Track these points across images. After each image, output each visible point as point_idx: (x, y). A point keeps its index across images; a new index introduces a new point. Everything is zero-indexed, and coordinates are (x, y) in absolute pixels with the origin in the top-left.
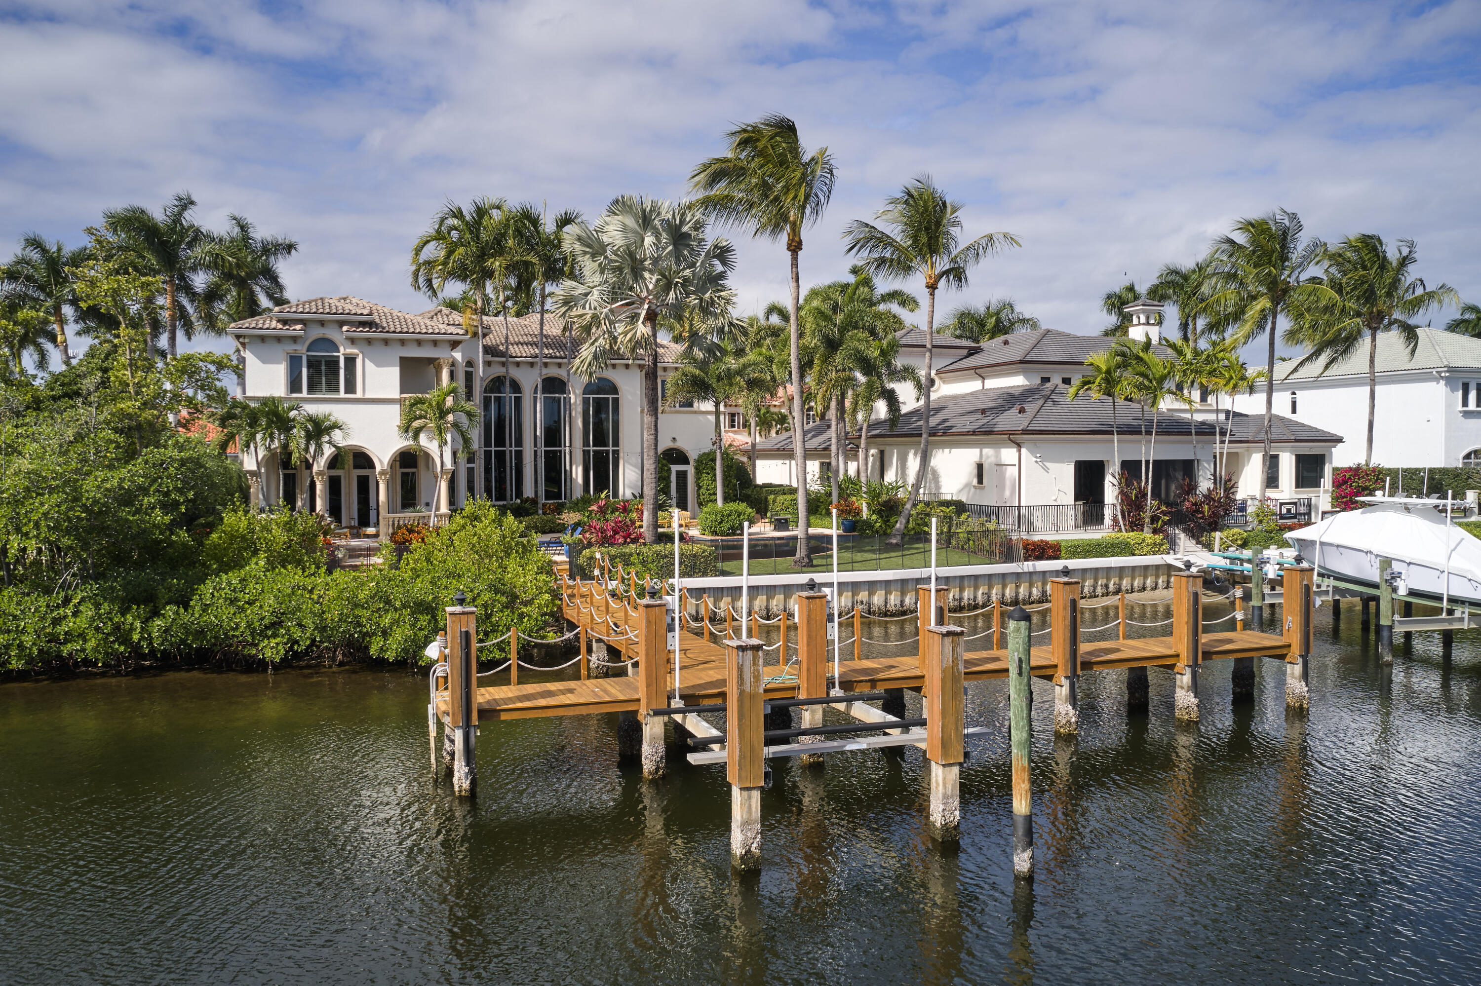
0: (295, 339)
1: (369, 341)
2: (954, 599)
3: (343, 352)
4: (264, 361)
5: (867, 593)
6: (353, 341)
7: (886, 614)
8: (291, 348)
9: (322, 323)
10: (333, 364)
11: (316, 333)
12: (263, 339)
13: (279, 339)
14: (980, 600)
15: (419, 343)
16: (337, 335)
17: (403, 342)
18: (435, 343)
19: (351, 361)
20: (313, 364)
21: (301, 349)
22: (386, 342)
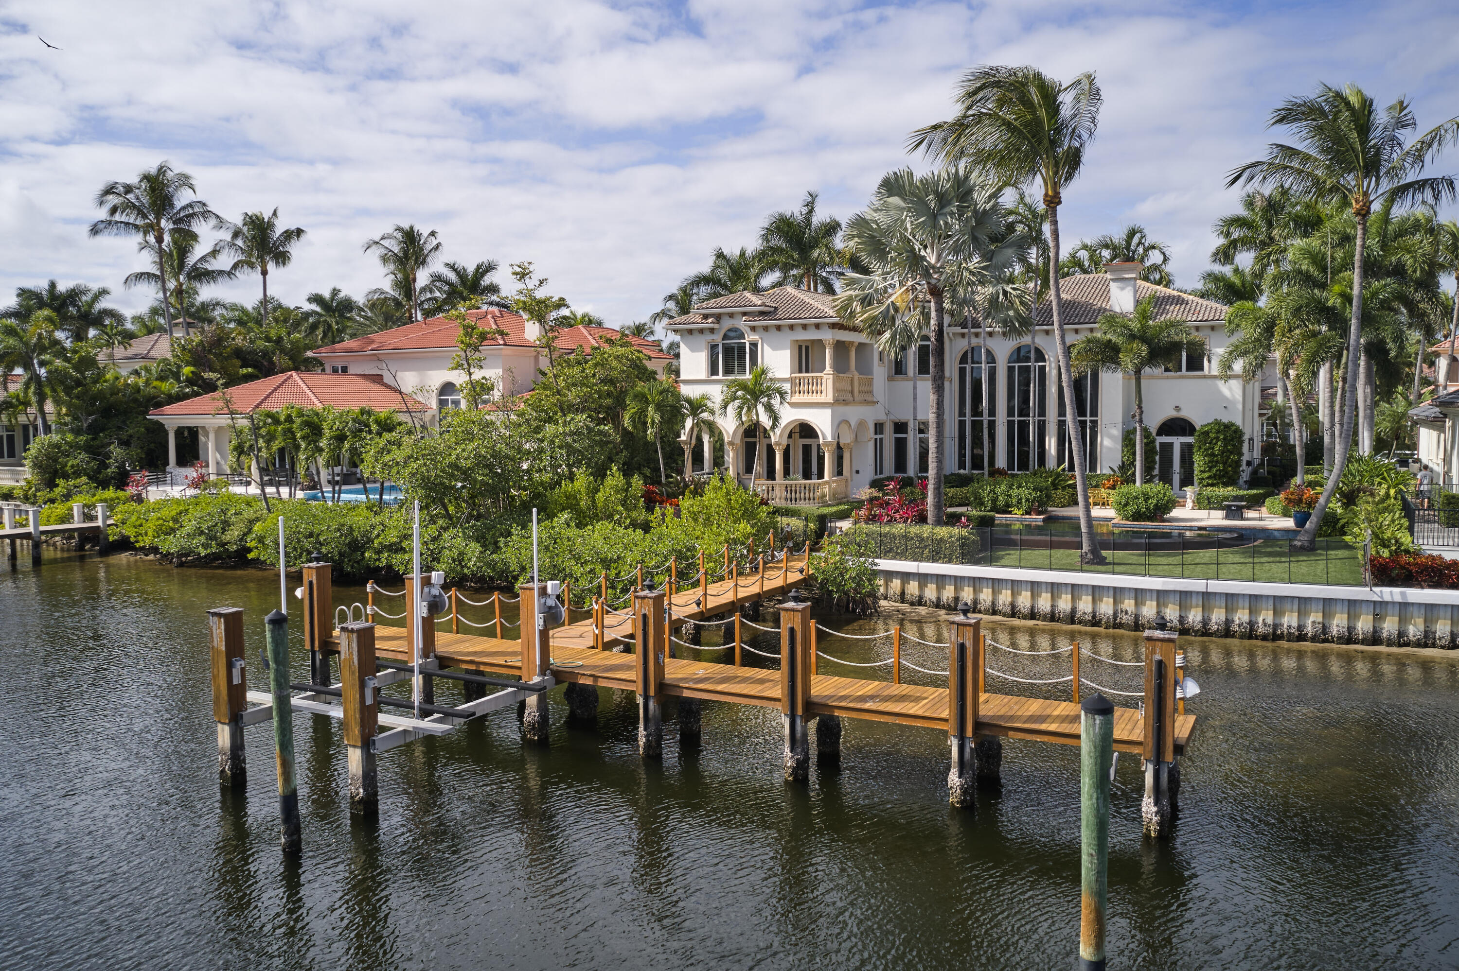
0: (712, 330)
1: (766, 328)
3: (750, 337)
4: (692, 350)
5: (1133, 602)
6: (753, 329)
8: (709, 337)
9: (731, 315)
10: (741, 350)
11: (727, 324)
12: (690, 332)
13: (701, 331)
15: (805, 327)
16: (743, 324)
17: (791, 327)
18: (817, 326)
19: (754, 345)
20: (728, 351)
21: (718, 338)
22: (779, 328)
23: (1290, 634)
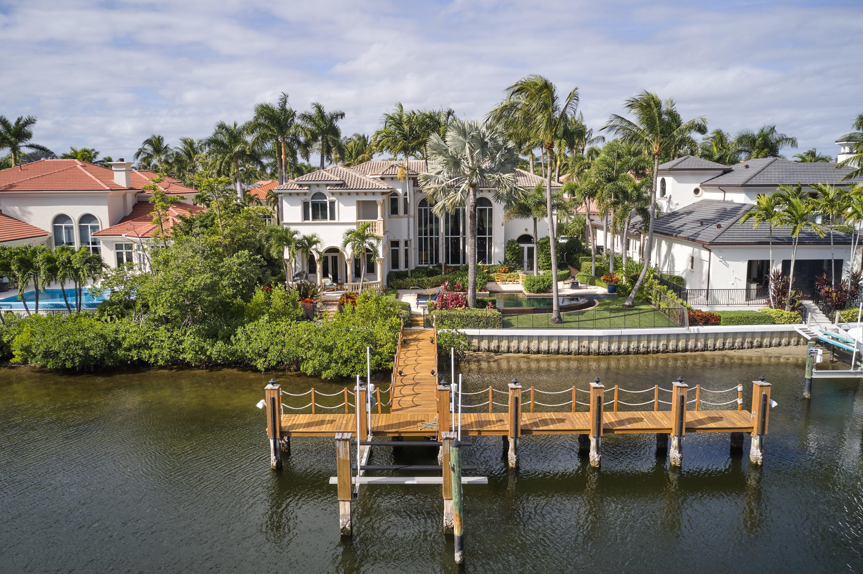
0: (305, 194)
1: (341, 194)
2: (643, 347)
3: (329, 199)
4: (291, 205)
5: (587, 342)
6: (333, 194)
7: (598, 354)
8: (303, 198)
9: (318, 185)
10: (324, 206)
11: (315, 190)
12: (290, 194)
13: (298, 194)
14: (661, 348)
15: (366, 194)
16: (326, 191)
17: (357, 194)
18: (374, 193)
19: (332, 203)
20: (315, 206)
21: (309, 199)
22: (349, 194)
23: (653, 350)
